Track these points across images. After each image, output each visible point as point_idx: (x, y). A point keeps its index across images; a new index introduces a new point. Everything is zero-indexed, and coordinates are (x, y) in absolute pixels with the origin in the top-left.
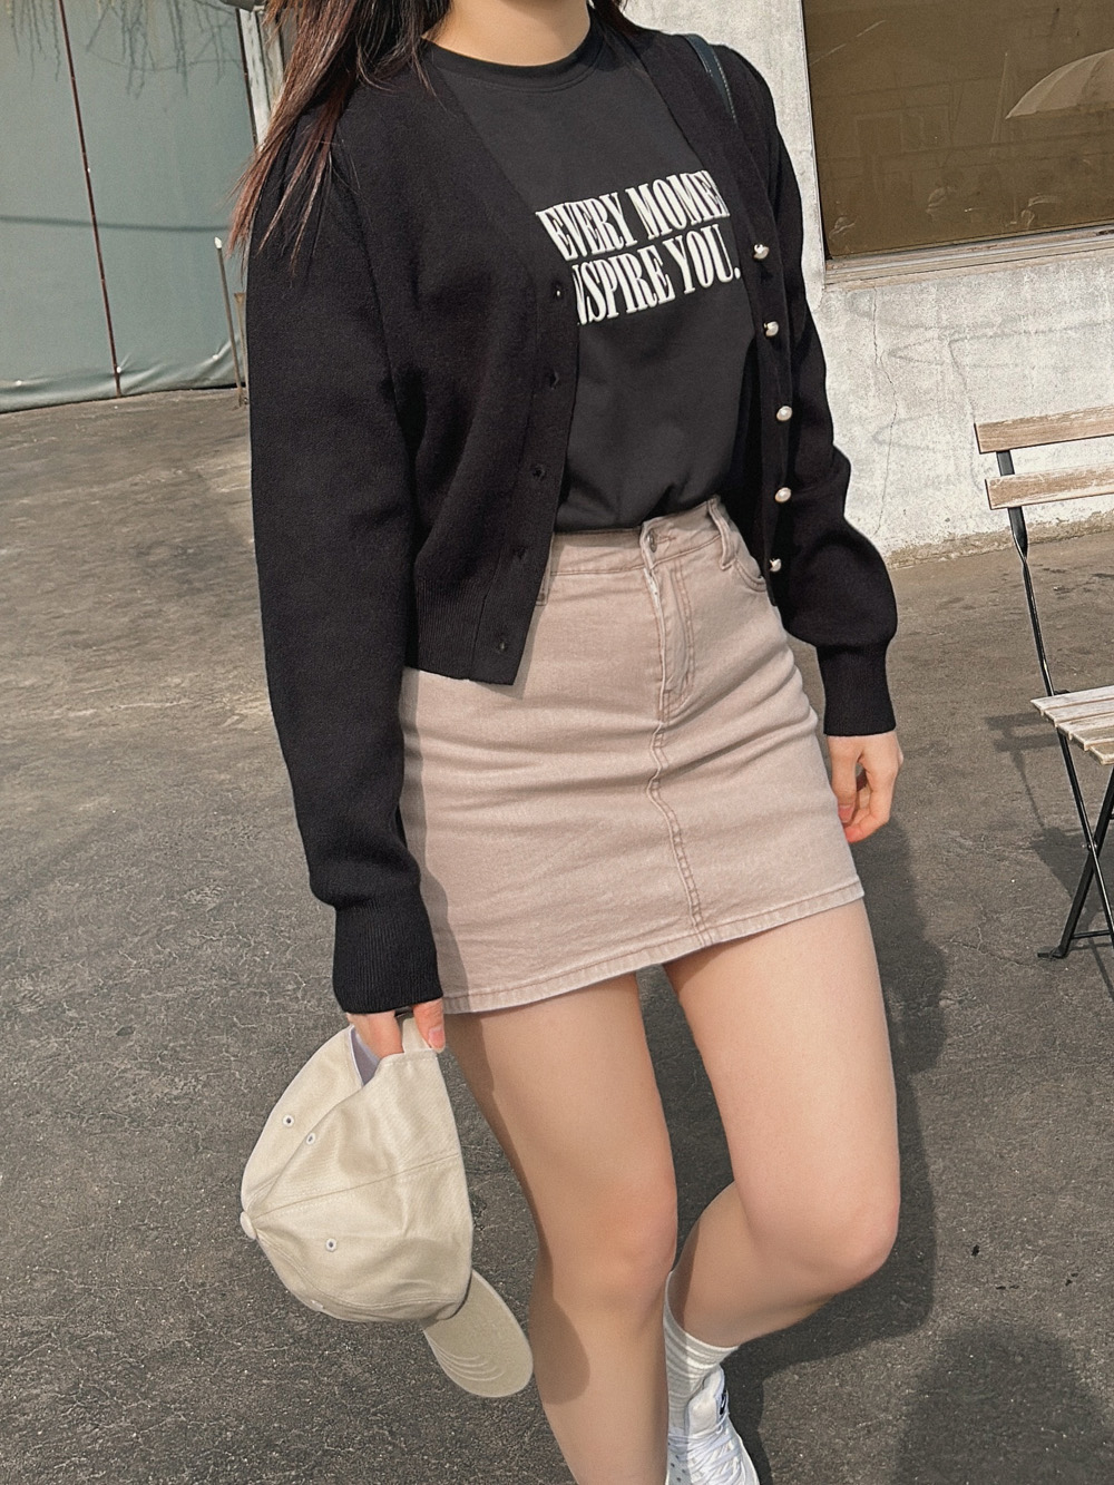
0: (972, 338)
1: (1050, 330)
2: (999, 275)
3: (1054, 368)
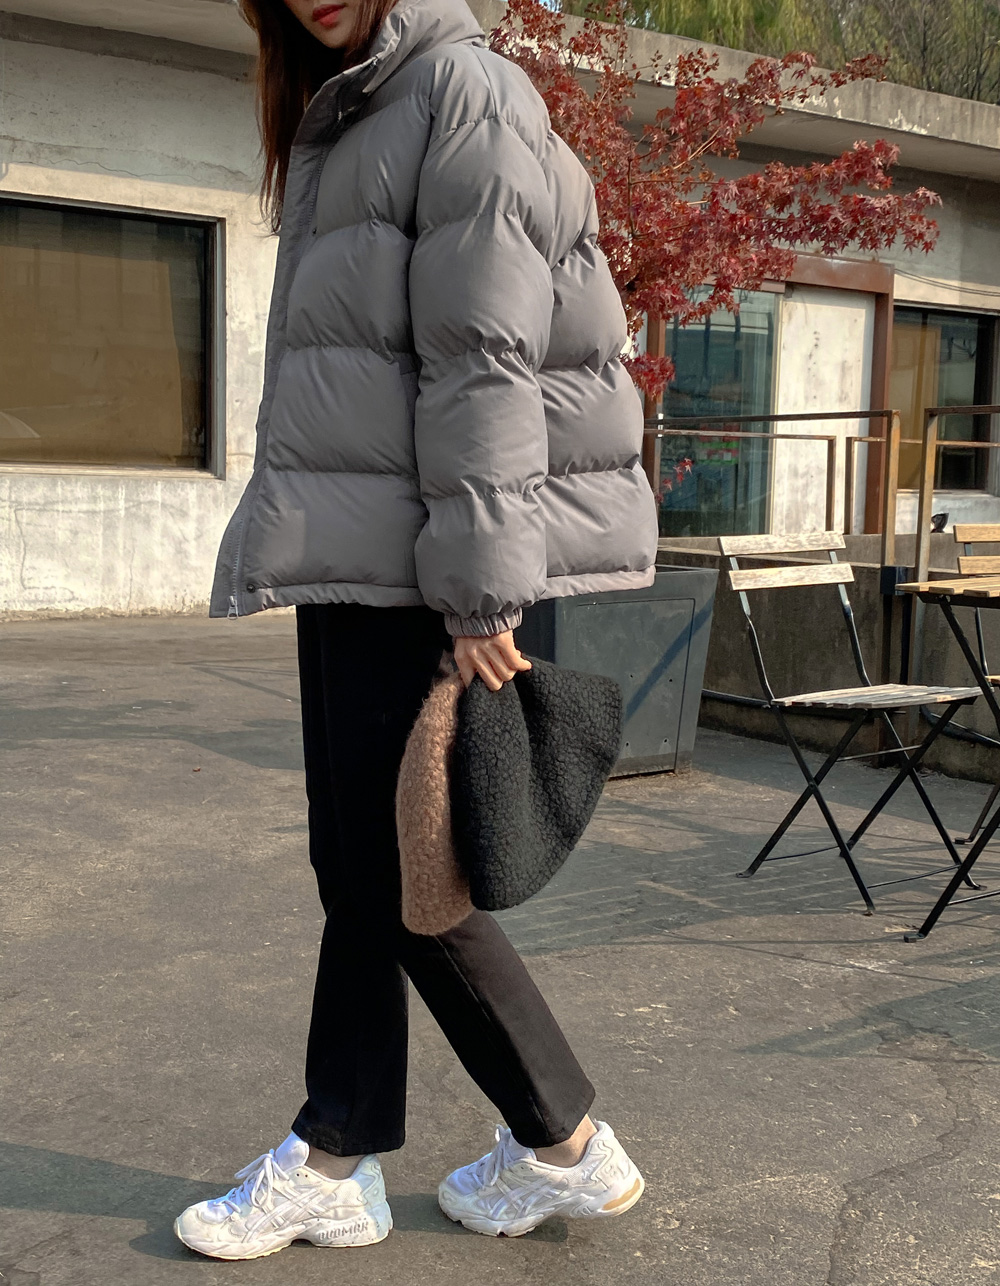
0: (28, 509)
1: (70, 512)
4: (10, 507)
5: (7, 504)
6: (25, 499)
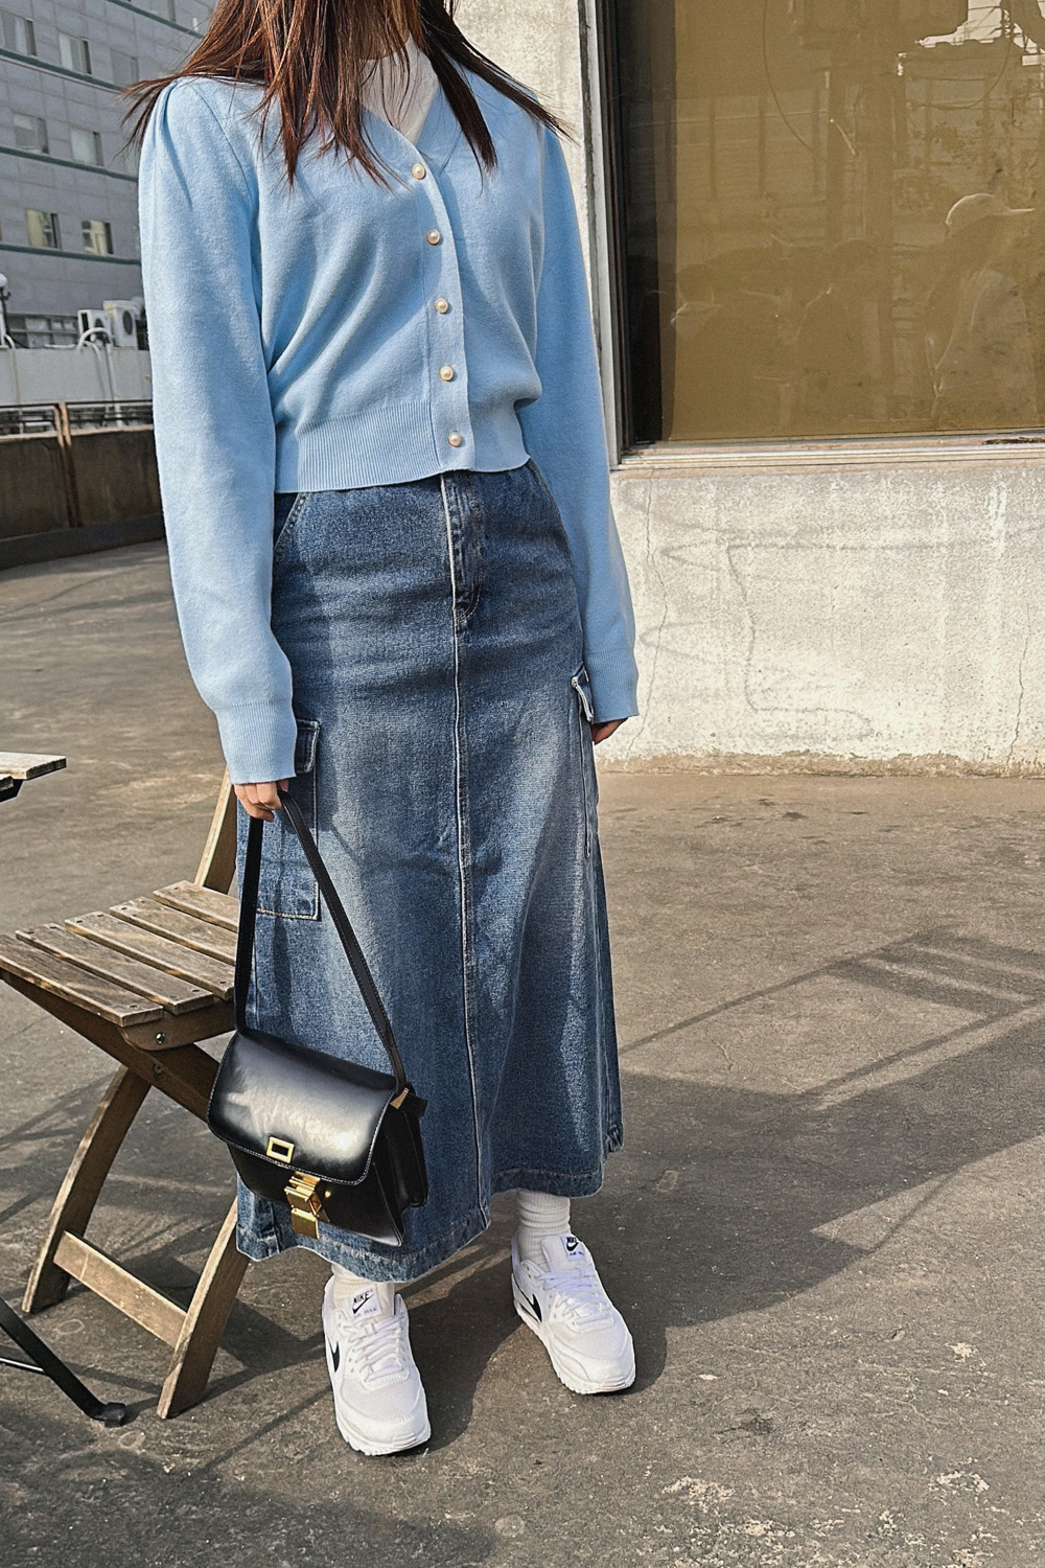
0: (757, 546)
1: (863, 548)
2: (798, 480)
3: (865, 590)
4: (718, 542)
5: (712, 536)
6: (751, 525)
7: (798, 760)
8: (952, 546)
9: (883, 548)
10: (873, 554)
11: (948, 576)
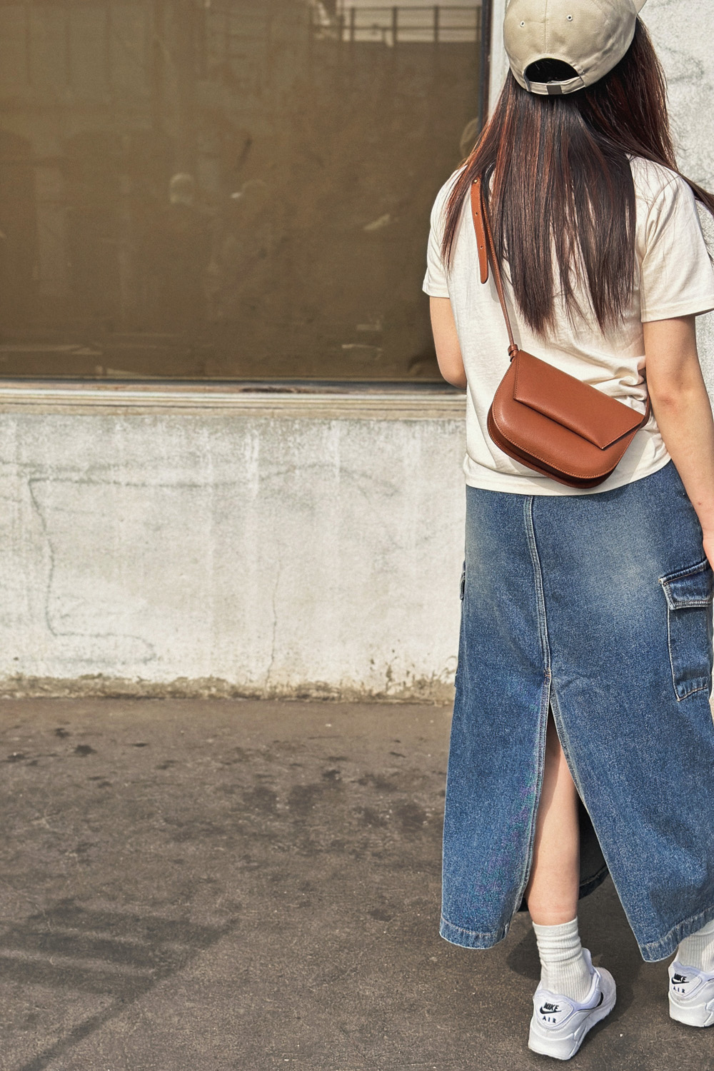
0: (55, 480)
1: (143, 485)
2: (88, 419)
3: (146, 524)
4: (18, 474)
5: (13, 469)
6: (49, 460)
7: (91, 683)
8: (216, 486)
9: (161, 486)
10: (152, 491)
11: (214, 513)
